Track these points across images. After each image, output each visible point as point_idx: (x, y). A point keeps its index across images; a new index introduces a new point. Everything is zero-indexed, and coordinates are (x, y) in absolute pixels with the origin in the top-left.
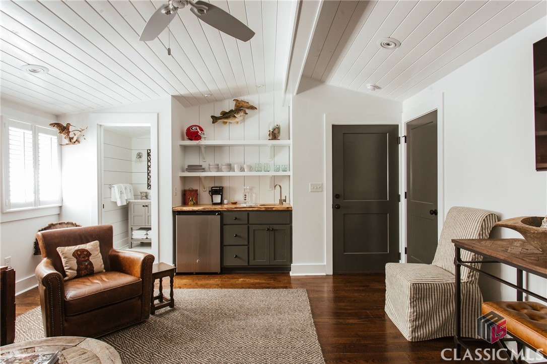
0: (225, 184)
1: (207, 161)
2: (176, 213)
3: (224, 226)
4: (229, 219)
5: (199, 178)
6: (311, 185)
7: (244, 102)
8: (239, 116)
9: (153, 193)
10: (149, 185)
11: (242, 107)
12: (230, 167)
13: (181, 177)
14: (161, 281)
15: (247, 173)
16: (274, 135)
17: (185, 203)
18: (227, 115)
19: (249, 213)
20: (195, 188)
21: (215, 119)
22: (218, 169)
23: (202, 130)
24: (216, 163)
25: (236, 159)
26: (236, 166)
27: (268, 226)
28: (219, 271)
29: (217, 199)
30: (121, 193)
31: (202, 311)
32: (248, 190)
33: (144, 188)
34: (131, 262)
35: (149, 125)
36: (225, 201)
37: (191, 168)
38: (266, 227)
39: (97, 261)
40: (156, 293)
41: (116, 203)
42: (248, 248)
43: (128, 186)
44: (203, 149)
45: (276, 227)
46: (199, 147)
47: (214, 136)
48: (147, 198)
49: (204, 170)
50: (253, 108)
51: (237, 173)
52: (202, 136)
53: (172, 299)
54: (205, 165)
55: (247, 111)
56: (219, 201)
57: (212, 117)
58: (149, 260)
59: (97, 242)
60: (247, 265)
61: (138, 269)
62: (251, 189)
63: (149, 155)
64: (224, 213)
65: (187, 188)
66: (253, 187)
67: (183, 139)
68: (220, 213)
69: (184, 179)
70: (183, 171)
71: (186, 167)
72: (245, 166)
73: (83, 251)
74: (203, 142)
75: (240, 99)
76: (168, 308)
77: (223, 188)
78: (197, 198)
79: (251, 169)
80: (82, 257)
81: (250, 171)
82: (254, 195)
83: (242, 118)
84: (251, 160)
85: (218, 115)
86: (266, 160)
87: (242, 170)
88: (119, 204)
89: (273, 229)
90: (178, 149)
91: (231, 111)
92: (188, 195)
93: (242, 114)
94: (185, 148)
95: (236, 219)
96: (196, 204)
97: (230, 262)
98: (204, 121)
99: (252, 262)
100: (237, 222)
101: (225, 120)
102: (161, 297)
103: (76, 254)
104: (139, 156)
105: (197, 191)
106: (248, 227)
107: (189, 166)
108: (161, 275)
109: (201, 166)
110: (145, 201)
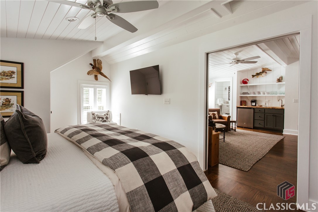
0: (257, 99)
1: (250, 91)
2: (237, 108)
3: (255, 113)
4: (256, 111)
5: (247, 97)
6: (294, 100)
7: (266, 68)
8: (263, 74)
9: (230, 102)
10: (229, 99)
11: (265, 70)
12: (259, 93)
13: (240, 96)
14: (232, 123)
15: (266, 95)
16: (279, 80)
17: (241, 105)
18: (258, 74)
19: (265, 109)
20: (245, 100)
21: (253, 76)
22: (254, 93)
23: (248, 80)
24: (254, 91)
25: (261, 90)
26: (261, 93)
27: (273, 114)
28: (252, 128)
29: (254, 104)
30: (220, 101)
31: (244, 133)
32: (267, 101)
33: (227, 100)
34: (225, 117)
35: (230, 81)
36: (257, 105)
37: (244, 93)
38: (272, 115)
39: (217, 116)
40: (231, 128)
41: (218, 104)
42: (264, 121)
43: (222, 99)
44: (248, 87)
45: (276, 115)
46: (247, 86)
47: (253, 82)
48: (228, 103)
49: (249, 94)
50: (269, 70)
51: (262, 95)
52: (248, 82)
53: (235, 129)
54: (249, 92)
55: (267, 72)
56: (254, 105)
57: (252, 75)
58: (229, 117)
59: (217, 112)
60: (263, 127)
61: (227, 119)
62: (269, 101)
63: (229, 88)
64: (255, 109)
65: (242, 100)
66: (270, 100)
67: (241, 84)
68: (254, 109)
69: (241, 97)
70: (241, 94)
71: (242, 93)
72: (265, 92)
73: (214, 113)
74: (248, 85)
75: (264, 67)
76: (234, 131)
77: (256, 100)
78: (246, 104)
79: (268, 93)
80: (214, 115)
81: (268, 94)
82: (270, 103)
83: (265, 75)
84: (269, 90)
85: (255, 74)
86: (276, 90)
87: (264, 94)
88: (219, 105)
89: (275, 116)
90: (239, 87)
91: (260, 73)
92: (243, 102)
93: (264, 73)
94: (242, 87)
95: (259, 111)
96: (246, 105)
97: (257, 125)
98: (249, 77)
99: (266, 127)
100: (259, 112)
101: (258, 76)
102: (232, 129)
103: (213, 114)
104: (226, 89)
105: (246, 101)
106: (265, 114)
107: (243, 93)
108: (232, 122)
109: (248, 93)
110: (227, 104)
